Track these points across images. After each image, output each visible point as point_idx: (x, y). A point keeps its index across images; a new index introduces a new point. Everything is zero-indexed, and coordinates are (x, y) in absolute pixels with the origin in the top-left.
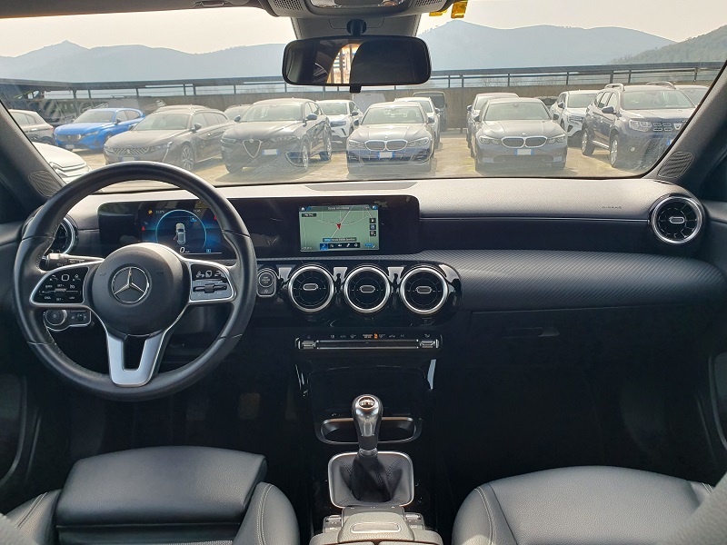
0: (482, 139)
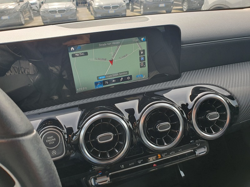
0: (95, 7)
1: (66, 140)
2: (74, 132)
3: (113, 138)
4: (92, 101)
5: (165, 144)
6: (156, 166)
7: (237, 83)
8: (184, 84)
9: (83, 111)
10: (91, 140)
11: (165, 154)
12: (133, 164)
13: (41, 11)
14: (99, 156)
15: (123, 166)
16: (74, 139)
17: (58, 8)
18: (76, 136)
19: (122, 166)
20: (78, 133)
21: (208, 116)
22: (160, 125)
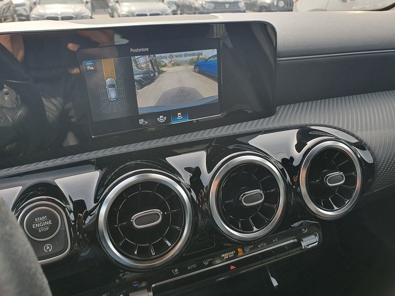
0: (123, 14)
1: (73, 224)
2: (88, 209)
3: (162, 218)
4: (121, 152)
5: (255, 229)
6: (234, 269)
7: (369, 124)
8: (282, 125)
9: (104, 171)
10: (119, 224)
11: (249, 247)
12: (194, 266)
13: (33, 17)
14: (136, 253)
15: (176, 270)
16: (87, 221)
17: (62, 13)
18: (91, 216)
19: (174, 271)
20: (96, 211)
21: (326, 179)
22: (245, 194)
